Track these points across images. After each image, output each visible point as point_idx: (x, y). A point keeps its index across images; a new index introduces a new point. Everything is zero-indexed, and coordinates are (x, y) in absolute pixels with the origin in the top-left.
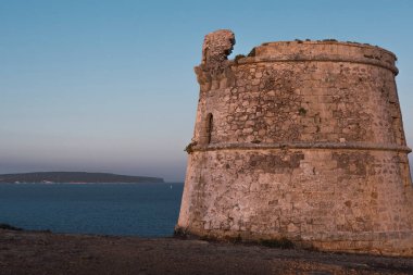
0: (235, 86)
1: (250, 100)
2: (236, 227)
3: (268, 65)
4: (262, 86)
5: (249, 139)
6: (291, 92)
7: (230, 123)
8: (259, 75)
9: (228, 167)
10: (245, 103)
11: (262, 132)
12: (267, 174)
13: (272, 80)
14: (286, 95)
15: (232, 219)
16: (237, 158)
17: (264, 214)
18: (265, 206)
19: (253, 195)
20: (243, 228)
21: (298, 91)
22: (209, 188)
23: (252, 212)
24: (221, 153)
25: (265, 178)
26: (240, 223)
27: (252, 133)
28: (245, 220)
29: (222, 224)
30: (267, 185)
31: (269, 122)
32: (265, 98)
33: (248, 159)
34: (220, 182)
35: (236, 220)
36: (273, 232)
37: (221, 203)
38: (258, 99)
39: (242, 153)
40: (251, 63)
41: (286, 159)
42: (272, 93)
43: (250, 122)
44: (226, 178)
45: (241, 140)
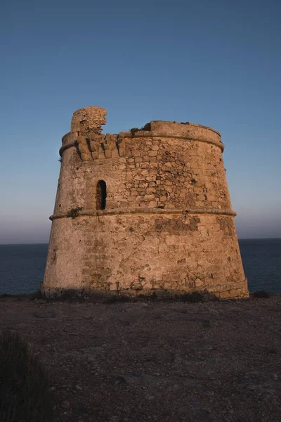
0: (132, 157)
1: (149, 169)
2: (149, 286)
3: (163, 140)
4: (159, 158)
5: (152, 205)
6: (184, 165)
7: (129, 190)
8: (156, 148)
9: (131, 230)
10: (144, 172)
11: (163, 198)
12: (173, 236)
13: (167, 153)
14: (181, 167)
15: (143, 279)
16: (141, 221)
17: (175, 272)
18: (175, 264)
19: (162, 256)
20: (156, 287)
21: (188, 164)
22: (110, 251)
23: (163, 270)
24: (122, 217)
25: (171, 240)
26: (152, 282)
27: (153, 200)
28: (157, 279)
29: (132, 284)
30: (174, 246)
31: (169, 189)
32: (164, 168)
33: (153, 222)
34: (125, 244)
35: (147, 279)
36: (184, 287)
37: (129, 264)
38: (157, 169)
39: (146, 217)
40: (146, 136)
41: (187, 223)
42: (168, 164)
43: (151, 189)
44: (131, 240)
45: (143, 206)
